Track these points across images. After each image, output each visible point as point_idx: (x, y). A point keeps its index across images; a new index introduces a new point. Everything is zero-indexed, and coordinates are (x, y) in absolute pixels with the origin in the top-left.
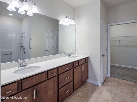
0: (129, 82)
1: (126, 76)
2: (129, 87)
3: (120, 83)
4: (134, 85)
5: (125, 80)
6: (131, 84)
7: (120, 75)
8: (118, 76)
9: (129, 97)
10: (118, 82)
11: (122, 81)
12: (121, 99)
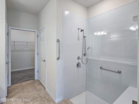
0: (29, 82)
1: (25, 78)
2: (31, 85)
3: (23, 86)
4: (33, 82)
5: (25, 81)
6: (31, 82)
7: (19, 79)
8: (18, 81)
9: (35, 92)
10: (21, 86)
11: (24, 84)
12: (31, 99)
